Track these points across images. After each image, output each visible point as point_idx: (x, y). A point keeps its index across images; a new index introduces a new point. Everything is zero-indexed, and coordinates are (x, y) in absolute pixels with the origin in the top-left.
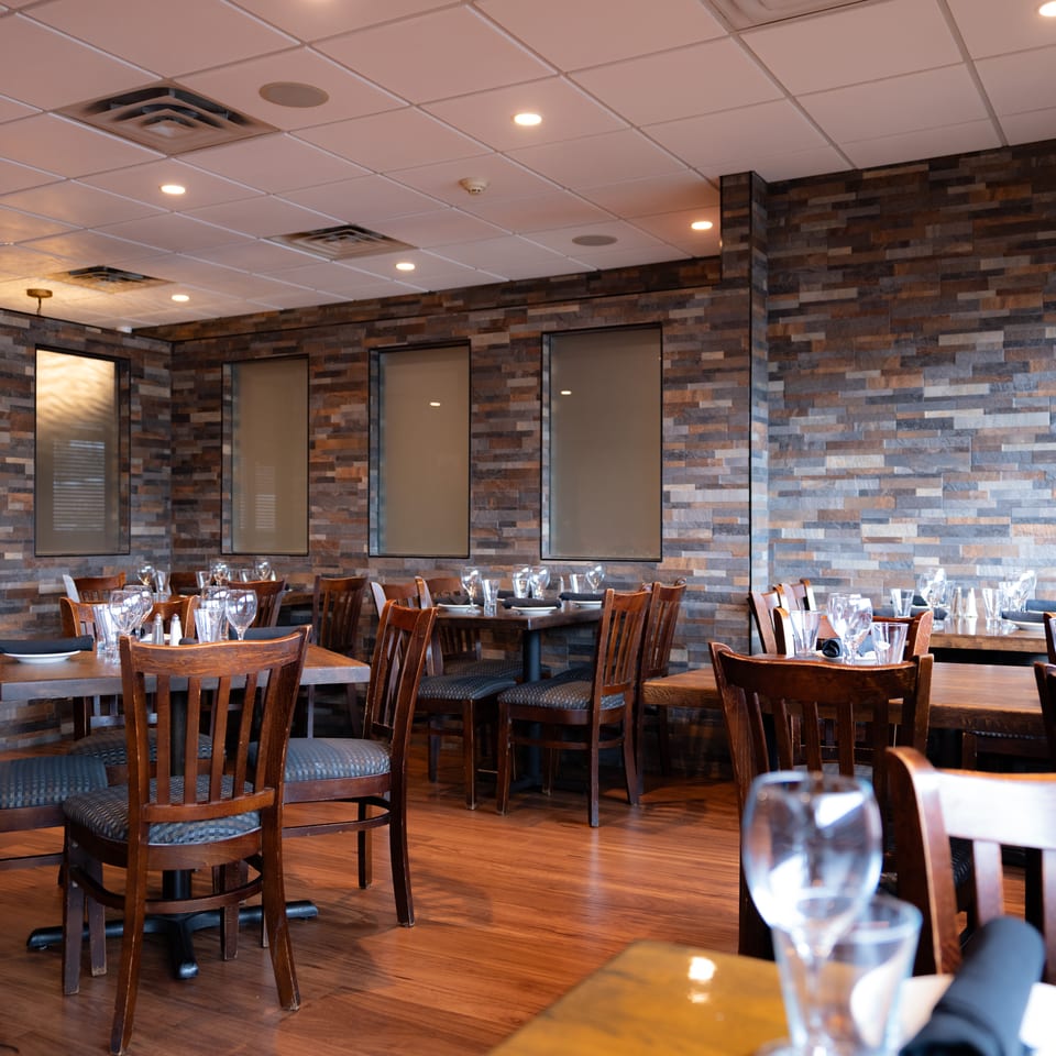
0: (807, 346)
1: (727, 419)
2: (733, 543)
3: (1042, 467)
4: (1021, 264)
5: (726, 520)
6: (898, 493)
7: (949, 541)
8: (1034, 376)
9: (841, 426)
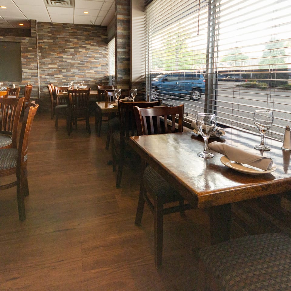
0: (45, 48)
1: (33, 59)
2: (35, 78)
3: (79, 68)
4: (76, 40)
5: (34, 75)
6: (59, 71)
7: (67, 78)
8: (78, 56)
9: (51, 61)
